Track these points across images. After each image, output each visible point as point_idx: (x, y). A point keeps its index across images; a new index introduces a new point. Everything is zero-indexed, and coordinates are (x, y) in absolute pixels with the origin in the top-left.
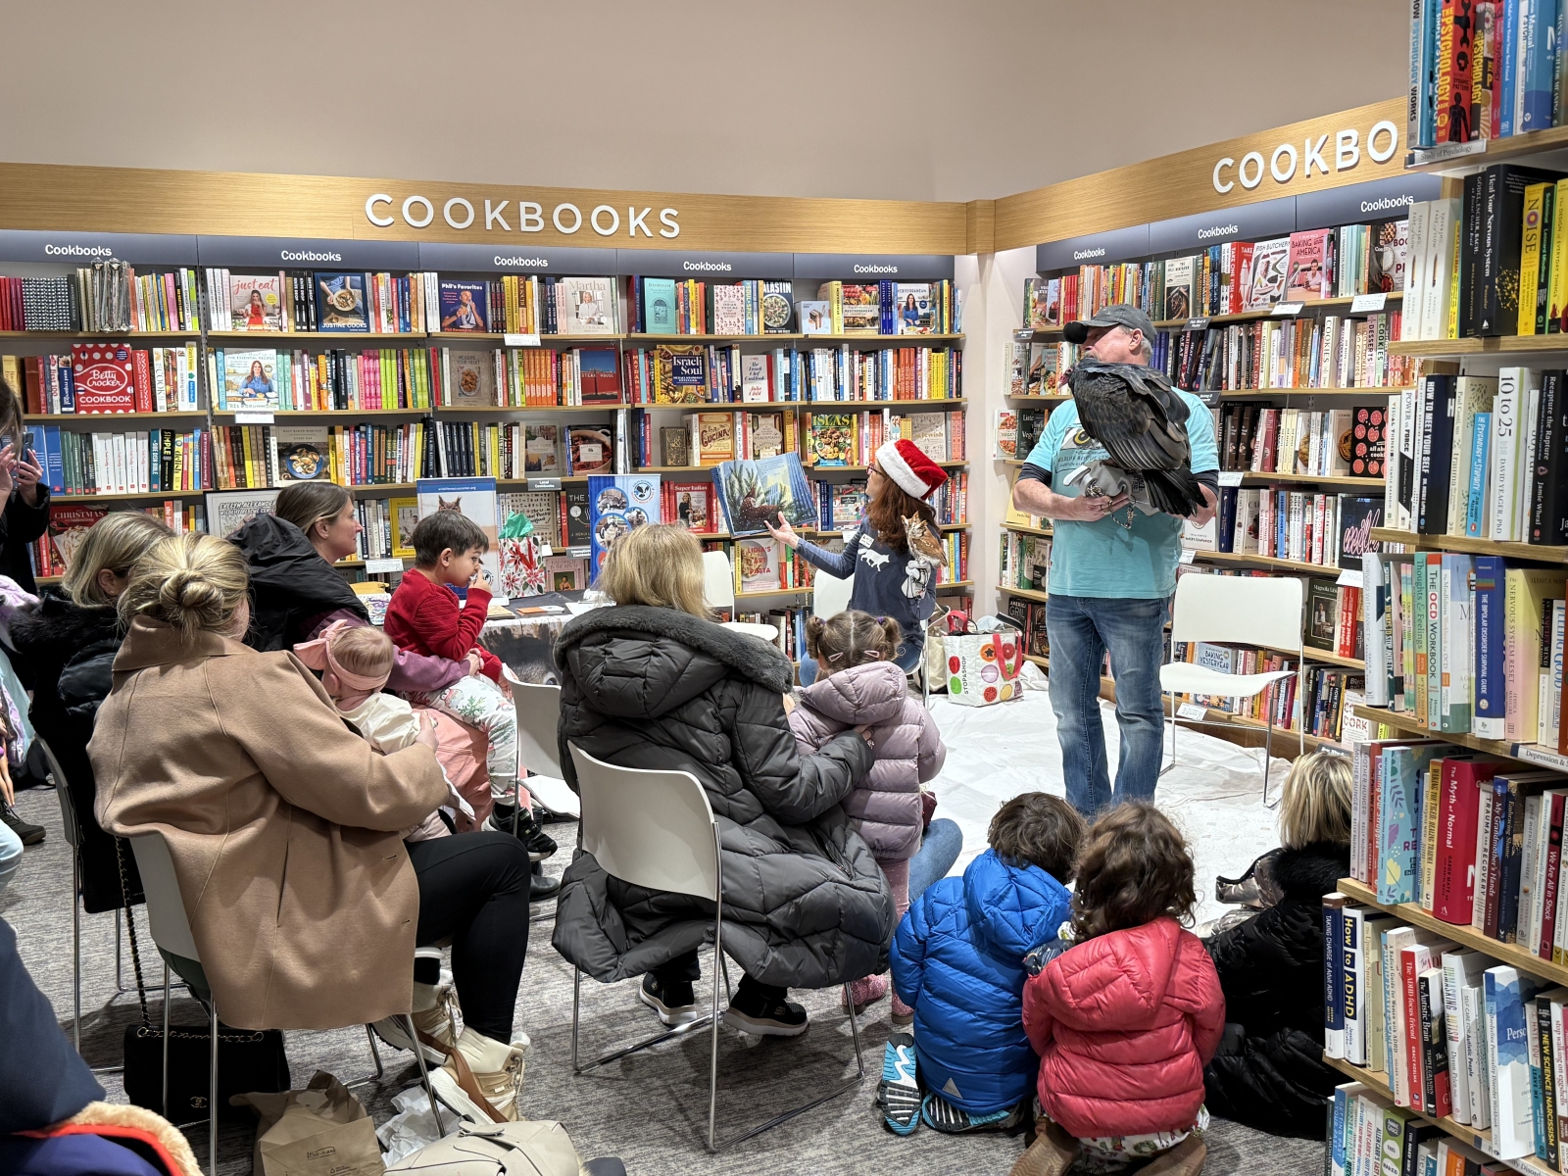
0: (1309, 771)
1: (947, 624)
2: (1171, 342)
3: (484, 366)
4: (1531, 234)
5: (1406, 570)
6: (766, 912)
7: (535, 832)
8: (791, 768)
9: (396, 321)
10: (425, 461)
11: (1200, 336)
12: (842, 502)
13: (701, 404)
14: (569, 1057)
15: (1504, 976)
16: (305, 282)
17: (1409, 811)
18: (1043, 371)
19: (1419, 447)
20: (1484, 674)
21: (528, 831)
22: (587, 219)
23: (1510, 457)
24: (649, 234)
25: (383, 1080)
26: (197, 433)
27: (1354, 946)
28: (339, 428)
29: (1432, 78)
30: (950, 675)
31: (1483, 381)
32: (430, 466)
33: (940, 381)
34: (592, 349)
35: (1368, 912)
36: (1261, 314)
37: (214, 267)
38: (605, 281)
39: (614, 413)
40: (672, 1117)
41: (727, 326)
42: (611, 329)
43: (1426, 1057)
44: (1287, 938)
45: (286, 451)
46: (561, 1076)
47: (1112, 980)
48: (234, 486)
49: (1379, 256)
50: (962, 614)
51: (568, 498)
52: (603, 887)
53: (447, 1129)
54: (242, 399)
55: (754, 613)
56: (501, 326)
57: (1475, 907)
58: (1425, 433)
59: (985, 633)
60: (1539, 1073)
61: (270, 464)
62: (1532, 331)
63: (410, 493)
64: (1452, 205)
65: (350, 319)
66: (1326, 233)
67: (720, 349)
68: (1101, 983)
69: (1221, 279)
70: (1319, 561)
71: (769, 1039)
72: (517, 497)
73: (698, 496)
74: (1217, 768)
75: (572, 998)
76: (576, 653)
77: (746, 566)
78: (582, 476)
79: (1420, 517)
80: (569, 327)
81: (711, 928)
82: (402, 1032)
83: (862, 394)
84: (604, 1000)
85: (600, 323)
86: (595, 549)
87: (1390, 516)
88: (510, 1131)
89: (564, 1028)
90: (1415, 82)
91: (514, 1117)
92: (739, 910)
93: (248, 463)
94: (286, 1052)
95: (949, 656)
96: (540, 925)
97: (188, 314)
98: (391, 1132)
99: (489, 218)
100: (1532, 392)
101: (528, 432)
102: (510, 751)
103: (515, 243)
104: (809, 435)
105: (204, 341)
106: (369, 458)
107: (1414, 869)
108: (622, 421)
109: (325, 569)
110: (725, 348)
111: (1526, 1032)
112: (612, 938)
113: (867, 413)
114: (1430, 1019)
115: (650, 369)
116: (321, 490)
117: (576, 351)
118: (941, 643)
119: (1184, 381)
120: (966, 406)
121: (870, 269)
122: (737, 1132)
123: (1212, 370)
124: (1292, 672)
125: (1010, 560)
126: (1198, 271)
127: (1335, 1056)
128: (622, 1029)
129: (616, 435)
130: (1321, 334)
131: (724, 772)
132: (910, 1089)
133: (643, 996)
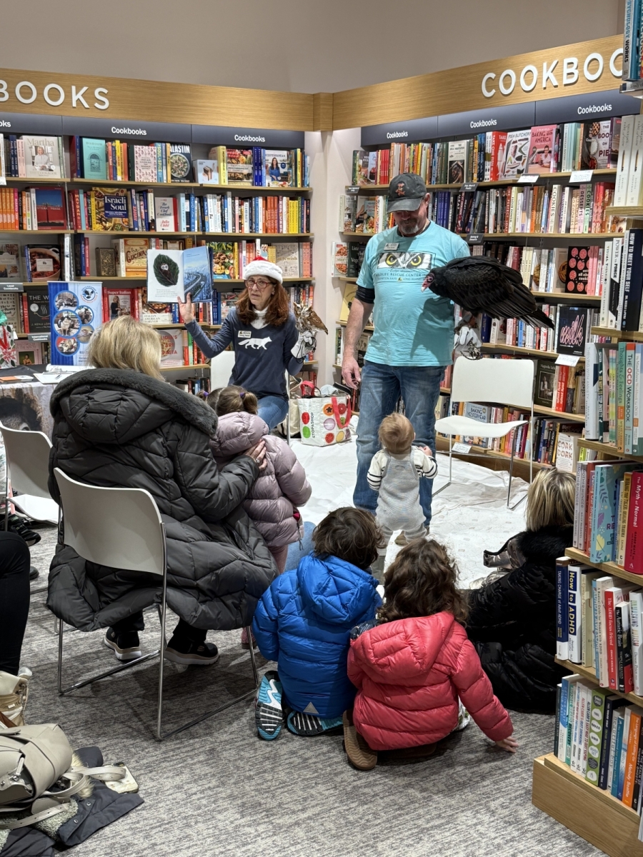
1: (300, 390)
2: (452, 199)
5: (613, 354)
6: (196, 579)
8: (213, 484)
11: (471, 196)
12: (228, 305)
13: (126, 232)
14: (55, 685)
17: (611, 506)
18: (366, 216)
19: (623, 275)
22: (40, 93)
24: (87, 106)
27: (575, 589)
29: (638, 34)
30: (302, 425)
33: (295, 220)
34: (44, 189)
35: (584, 568)
38: (54, 139)
39: (61, 237)
40: (130, 719)
41: (144, 175)
42: (57, 174)
43: (619, 656)
44: (528, 587)
46: (50, 697)
47: (401, 649)
49: (589, 145)
50: (310, 383)
51: (28, 298)
52: (83, 567)
58: (628, 267)
59: (326, 396)
66: (554, 128)
67: (139, 192)
68: (393, 650)
69: (485, 156)
70: (544, 349)
71: (192, 668)
74: (477, 484)
75: (56, 645)
76: (67, 400)
78: (38, 282)
79: (623, 320)
80: (27, 172)
81: (159, 593)
83: (240, 228)
84: (76, 646)
85: (50, 170)
86: (54, 335)
87: (603, 319)
88: (22, 732)
89: (51, 666)
90: (628, 36)
91: (22, 723)
92: (178, 578)
95: (302, 412)
102: (3, 476)
107: (613, 541)
108: (67, 241)
110: (143, 191)
112: (89, 601)
113: (244, 242)
114: (622, 633)
115: (88, 205)
117: (33, 190)
118: (296, 403)
119: (460, 226)
120: (313, 239)
121: (245, 139)
122: (176, 727)
123: (479, 219)
124: (526, 421)
125: (342, 346)
126: (470, 151)
127: (563, 658)
128: (91, 664)
129: (63, 252)
130: (550, 197)
131: (168, 484)
132: (276, 710)
133: (106, 642)
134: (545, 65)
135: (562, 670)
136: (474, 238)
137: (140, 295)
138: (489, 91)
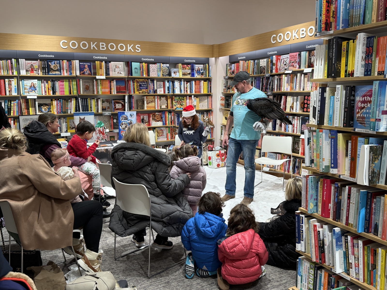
0: (292, 182)
1: (208, 148)
2: (261, 80)
3: (91, 84)
4: (344, 53)
5: (314, 134)
6: (162, 218)
7: (105, 201)
8: (169, 183)
9: (68, 72)
10: (76, 108)
11: (268, 78)
13: (147, 94)
14: (114, 256)
15: (337, 230)
16: (45, 62)
17: (315, 191)
18: (231, 87)
19: (317, 104)
20: (332, 158)
21: (103, 201)
22: (117, 47)
23: (339, 106)
24: (133, 51)
25: (67, 263)
26: (17, 101)
27: (302, 223)
28: (54, 99)
29: (321, 15)
30: (209, 161)
31: (333, 88)
32: (77, 109)
33: (206, 89)
34: (119, 80)
35: (306, 215)
36: (282, 73)
37: (21, 59)
38: (122, 63)
39: (124, 96)
40: (139, 270)
41: (153, 74)
42: (123, 74)
43: (319, 250)
44: (287, 222)
45: (40, 105)
46: (111, 261)
47: (238, 245)
48: (27, 114)
49: (310, 59)
50: (211, 146)
51: (113, 117)
52: (122, 213)
53: (82, 274)
54: (29, 92)
55: (160, 146)
56: (95, 74)
57: (331, 214)
58: (319, 101)
59: (217, 150)
60: (345, 253)
61: (36, 109)
62: (344, 77)
63: (72, 116)
64: (325, 46)
65: (56, 72)
66: (298, 53)
67: (151, 80)
68: (235, 246)
69: (273, 64)
70: (296, 133)
71: (163, 250)
72: (100, 117)
73: (146, 117)
74: (272, 182)
75: (114, 241)
76: (116, 154)
77: (158, 134)
78: (116, 112)
79: (318, 121)
80: (113, 74)
81: (148, 223)
82: (71, 250)
83: (187, 92)
84: (122, 242)
85: (121, 73)
86: (120, 130)
87: (311, 121)
88: (98, 274)
89: (112, 249)
90: (317, 16)
91: (100, 271)
92: (156, 218)
93: (30, 109)
94: (41, 256)
95: (208, 156)
96: (106, 224)
97: (14, 70)
98: (68, 275)
99: (92, 46)
100: (344, 91)
101: (102, 101)
102: (98, 181)
103: (98, 53)
104: (174, 102)
105: (19, 77)
106: (61, 107)
107: (317, 205)
108: (126, 98)
109: (50, 134)
110: (152, 80)
111: (342, 243)
112: (124, 226)
113: (188, 97)
114: (320, 240)
115: (134, 85)
116: (49, 115)
117: (115, 80)
118: (206, 153)
119: (264, 89)
120: (212, 95)
121: (188, 61)
122: (155, 273)
123: (271, 86)
124: (289, 159)
125: (223, 133)
126: (267, 62)
127: (298, 250)
128: (127, 248)
129: (125, 102)
130: (297, 78)
131: (152, 184)
132: (192, 267)
133: (132, 240)
134: (293, 31)
135: (298, 254)
136: (269, 93)
137: (151, 116)
138: (274, 41)
